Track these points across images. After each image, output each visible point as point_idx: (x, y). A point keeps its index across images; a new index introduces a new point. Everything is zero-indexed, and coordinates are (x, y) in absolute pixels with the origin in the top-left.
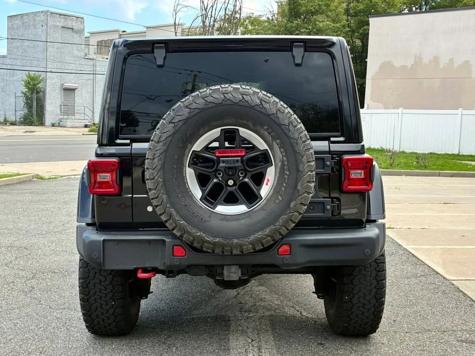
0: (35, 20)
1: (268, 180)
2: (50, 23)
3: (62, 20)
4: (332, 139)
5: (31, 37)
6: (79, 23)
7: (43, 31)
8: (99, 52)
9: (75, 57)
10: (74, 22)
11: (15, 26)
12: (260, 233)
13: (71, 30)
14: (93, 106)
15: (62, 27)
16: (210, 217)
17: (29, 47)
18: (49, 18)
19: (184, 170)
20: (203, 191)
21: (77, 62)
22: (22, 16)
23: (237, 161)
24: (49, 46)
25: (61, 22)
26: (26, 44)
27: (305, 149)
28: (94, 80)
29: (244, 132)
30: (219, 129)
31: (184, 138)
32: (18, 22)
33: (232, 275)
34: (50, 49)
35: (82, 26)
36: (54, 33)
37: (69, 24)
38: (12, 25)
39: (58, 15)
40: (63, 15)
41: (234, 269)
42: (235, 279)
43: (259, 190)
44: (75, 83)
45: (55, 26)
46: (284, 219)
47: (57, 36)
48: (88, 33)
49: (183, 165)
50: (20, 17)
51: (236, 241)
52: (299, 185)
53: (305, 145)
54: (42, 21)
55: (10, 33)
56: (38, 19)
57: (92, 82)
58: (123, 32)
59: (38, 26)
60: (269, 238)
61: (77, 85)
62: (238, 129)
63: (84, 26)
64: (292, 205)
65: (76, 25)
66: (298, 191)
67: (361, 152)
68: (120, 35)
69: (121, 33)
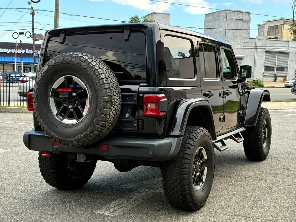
0: (220, 16)
1: (87, 106)
2: (228, 17)
3: (236, 15)
4: (141, 84)
5: (217, 27)
6: (247, 16)
7: (224, 22)
8: (269, 34)
9: (244, 38)
10: (244, 16)
11: (209, 20)
12: (80, 135)
13: (241, 21)
14: (254, 69)
15: (236, 19)
16: (59, 125)
17: (216, 33)
18: (228, 14)
19: (49, 98)
20: (58, 111)
21: (245, 41)
22: (213, 14)
23: (67, 94)
24: (227, 31)
25: (235, 16)
26: (214, 31)
27: (101, 89)
28: (255, 52)
29: (75, 78)
30: (64, 77)
31: (47, 81)
32: (210, 18)
33: (80, 159)
34: (228, 34)
35: (249, 18)
36: (231, 23)
37: (241, 16)
38: (207, 20)
39: (233, 12)
40: (237, 12)
41: (82, 156)
42: (82, 162)
43: (83, 111)
44: (243, 55)
45: (231, 19)
46: (91, 129)
47: (232, 25)
48: (264, 22)
49: (48, 96)
50: (211, 15)
51: (68, 139)
52: (98, 109)
53: (102, 87)
54: (224, 16)
55: (206, 25)
56: (221, 15)
57: (254, 54)
58: (286, 20)
59: (221, 19)
60: (85, 139)
61: (244, 56)
62: (72, 77)
63: (250, 18)
64: (94, 121)
65: (244, 17)
66: (97, 113)
67: (158, 92)
68: (285, 22)
69: (285, 20)
